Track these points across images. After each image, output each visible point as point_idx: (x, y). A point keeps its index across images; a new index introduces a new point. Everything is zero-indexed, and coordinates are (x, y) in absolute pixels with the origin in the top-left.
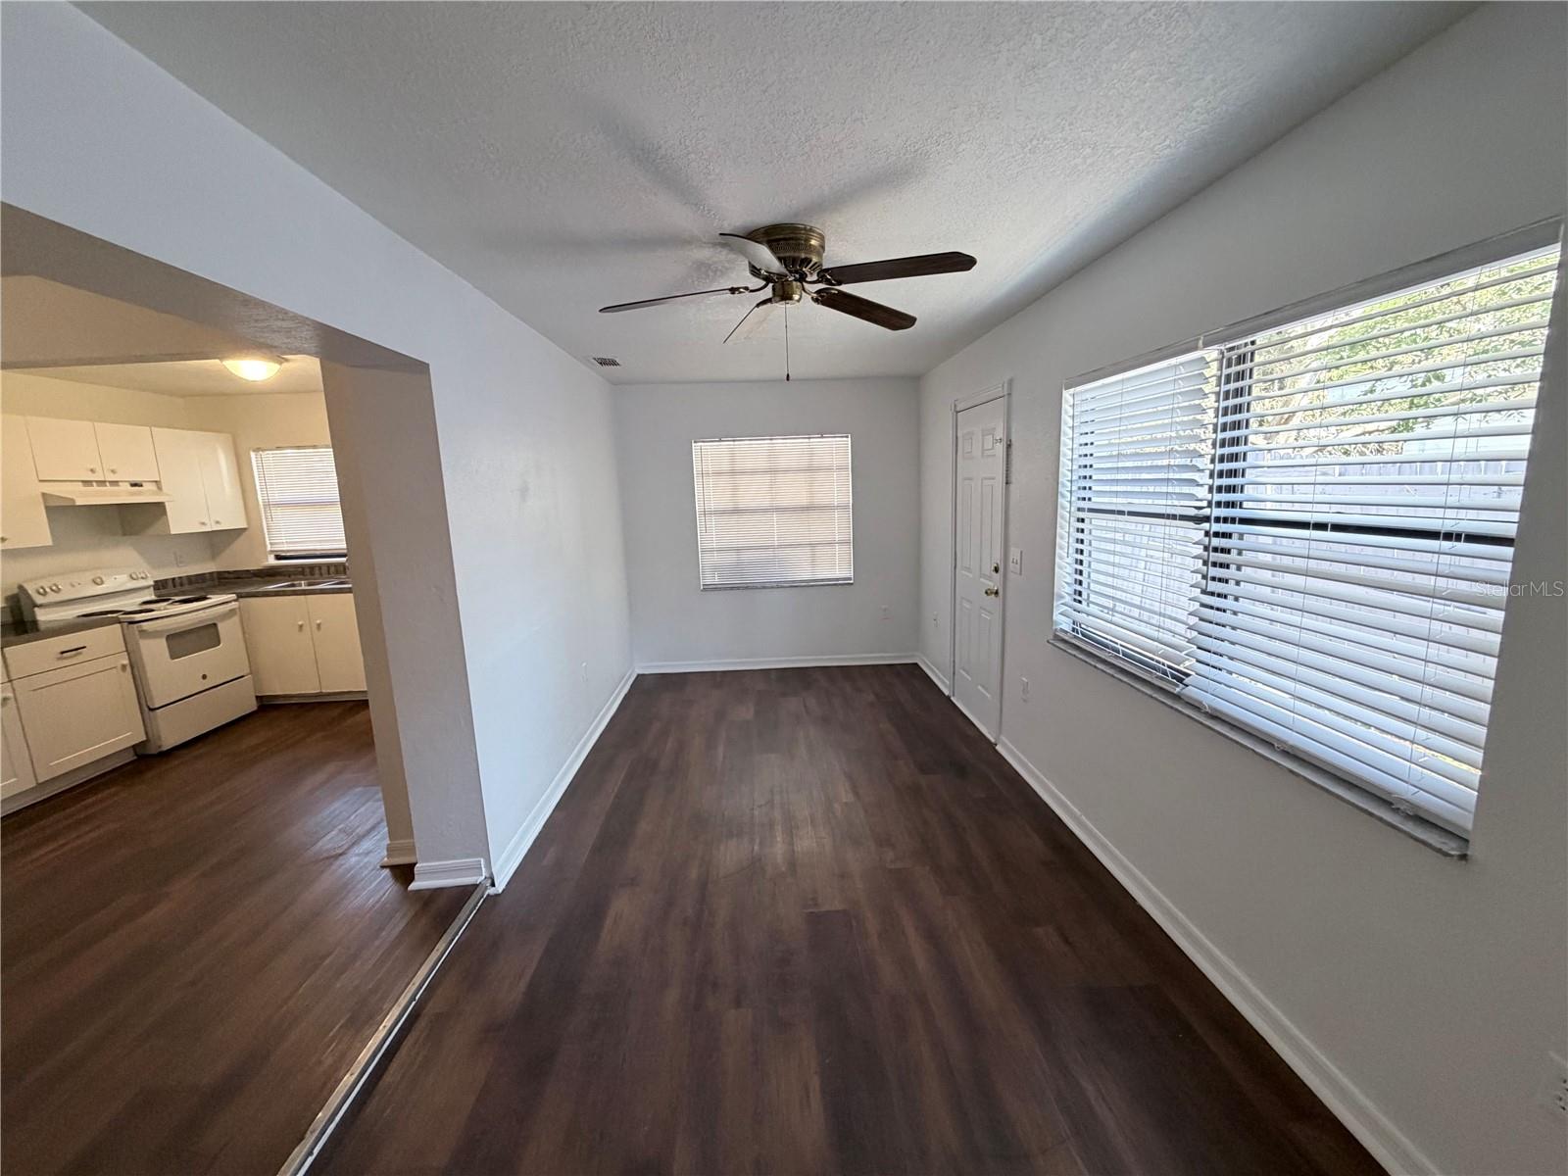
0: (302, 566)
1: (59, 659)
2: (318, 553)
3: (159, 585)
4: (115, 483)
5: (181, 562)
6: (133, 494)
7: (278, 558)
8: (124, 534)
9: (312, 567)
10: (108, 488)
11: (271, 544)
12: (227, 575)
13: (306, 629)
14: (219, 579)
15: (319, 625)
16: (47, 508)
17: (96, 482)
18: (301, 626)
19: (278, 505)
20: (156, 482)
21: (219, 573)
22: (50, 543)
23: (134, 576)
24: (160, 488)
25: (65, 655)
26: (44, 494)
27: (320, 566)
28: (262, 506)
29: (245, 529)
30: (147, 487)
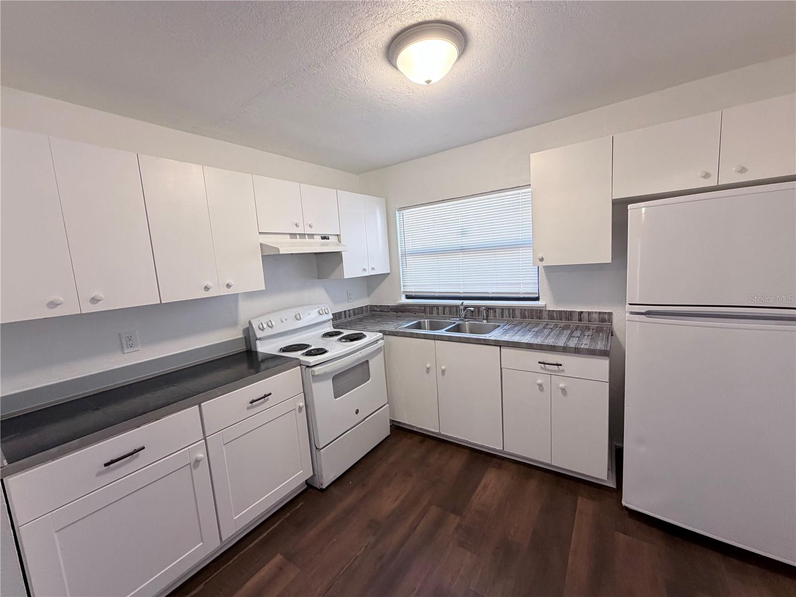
0: (425, 306)
1: (248, 408)
2: (437, 295)
3: (337, 316)
4: (311, 236)
5: (351, 299)
6: (322, 245)
7: (408, 297)
8: (319, 278)
9: (432, 307)
10: (307, 240)
11: (404, 286)
12: (376, 309)
13: (432, 372)
14: (371, 311)
15: (443, 371)
16: (262, 256)
17: (299, 234)
18: (428, 369)
19: (411, 254)
20: (338, 235)
21: (371, 306)
22: (264, 288)
23: (321, 312)
24: (339, 241)
25: (254, 404)
26: (261, 244)
27: (437, 307)
28: (400, 255)
29: (389, 274)
30: (333, 239)
